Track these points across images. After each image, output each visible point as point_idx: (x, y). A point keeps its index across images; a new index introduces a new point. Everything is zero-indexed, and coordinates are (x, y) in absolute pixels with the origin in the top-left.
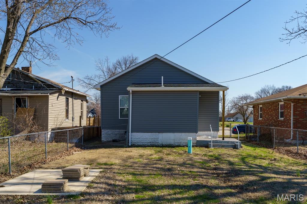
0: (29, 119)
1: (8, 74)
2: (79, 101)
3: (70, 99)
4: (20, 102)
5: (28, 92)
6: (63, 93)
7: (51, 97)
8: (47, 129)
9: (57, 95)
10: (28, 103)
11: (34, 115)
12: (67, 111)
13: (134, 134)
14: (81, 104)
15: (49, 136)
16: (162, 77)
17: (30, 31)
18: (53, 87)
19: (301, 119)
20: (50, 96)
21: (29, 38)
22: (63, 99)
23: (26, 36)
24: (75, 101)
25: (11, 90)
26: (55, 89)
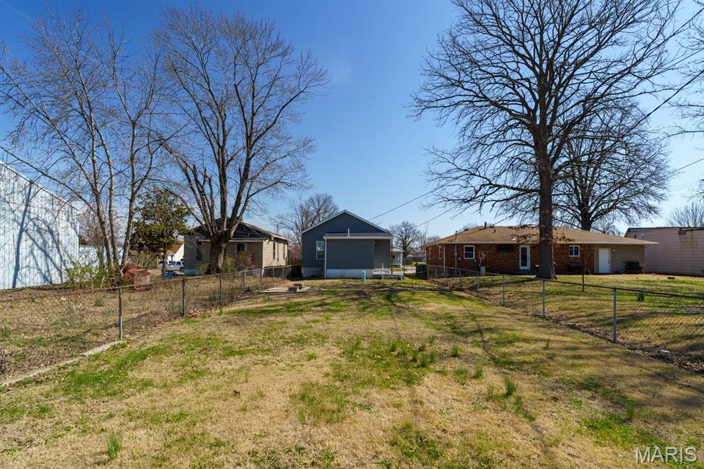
0: (249, 260)
2: (282, 245)
3: (277, 244)
6: (272, 239)
7: (264, 243)
8: (262, 267)
9: (268, 240)
10: (246, 247)
11: (252, 257)
12: (274, 253)
13: (329, 270)
14: (284, 247)
15: (263, 273)
16: (349, 227)
17: (249, 195)
18: (265, 234)
19: (450, 259)
21: (251, 199)
22: (272, 244)
23: (247, 199)
24: (279, 245)
25: (239, 237)
26: (267, 236)
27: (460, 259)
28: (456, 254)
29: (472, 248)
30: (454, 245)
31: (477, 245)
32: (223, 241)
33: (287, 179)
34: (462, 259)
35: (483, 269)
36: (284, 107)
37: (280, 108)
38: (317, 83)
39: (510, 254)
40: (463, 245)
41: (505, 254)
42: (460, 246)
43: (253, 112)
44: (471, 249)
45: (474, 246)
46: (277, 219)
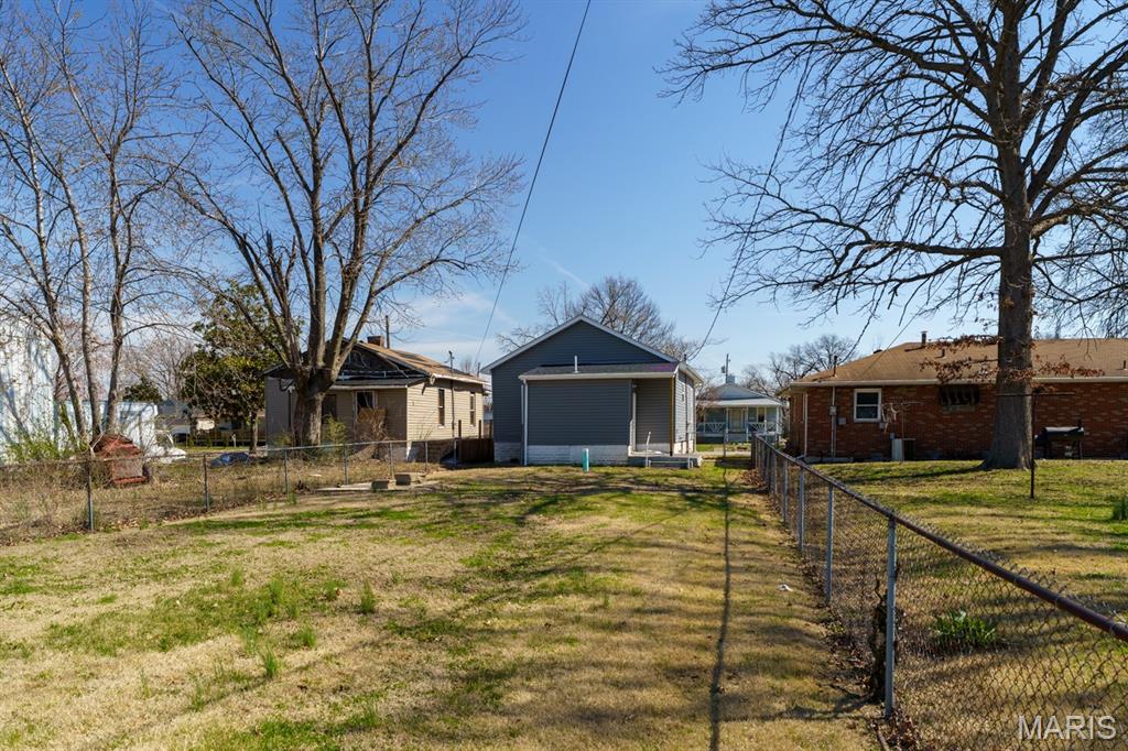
0: (378, 426)
1: (345, 358)
2: (466, 395)
3: (447, 392)
4: (364, 399)
5: (376, 382)
6: (432, 383)
7: (410, 391)
8: (405, 445)
9: (422, 385)
10: (375, 400)
11: (385, 419)
12: (442, 412)
13: (532, 447)
14: (472, 399)
15: (408, 453)
16: (576, 358)
17: (377, 287)
18: (416, 373)
19: (820, 422)
20: (409, 389)
21: (377, 299)
22: (433, 392)
23: (370, 297)
24: (457, 394)
25: (351, 379)
26: (419, 376)
27: (842, 421)
28: (833, 410)
29: (877, 394)
30: (829, 388)
31: (885, 388)
32: (316, 389)
33: (455, 251)
34: (850, 420)
35: (898, 445)
36: (431, 95)
37: (424, 98)
38: (495, 32)
39: (973, 409)
40: (851, 388)
41: (958, 408)
42: (844, 391)
43: (371, 112)
44: (873, 398)
45: (879, 391)
46: (515, 339)
